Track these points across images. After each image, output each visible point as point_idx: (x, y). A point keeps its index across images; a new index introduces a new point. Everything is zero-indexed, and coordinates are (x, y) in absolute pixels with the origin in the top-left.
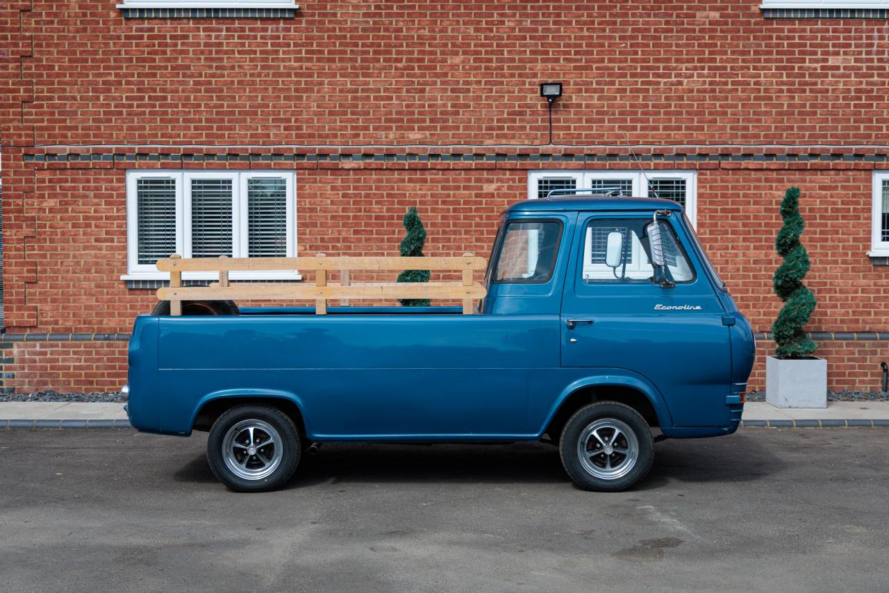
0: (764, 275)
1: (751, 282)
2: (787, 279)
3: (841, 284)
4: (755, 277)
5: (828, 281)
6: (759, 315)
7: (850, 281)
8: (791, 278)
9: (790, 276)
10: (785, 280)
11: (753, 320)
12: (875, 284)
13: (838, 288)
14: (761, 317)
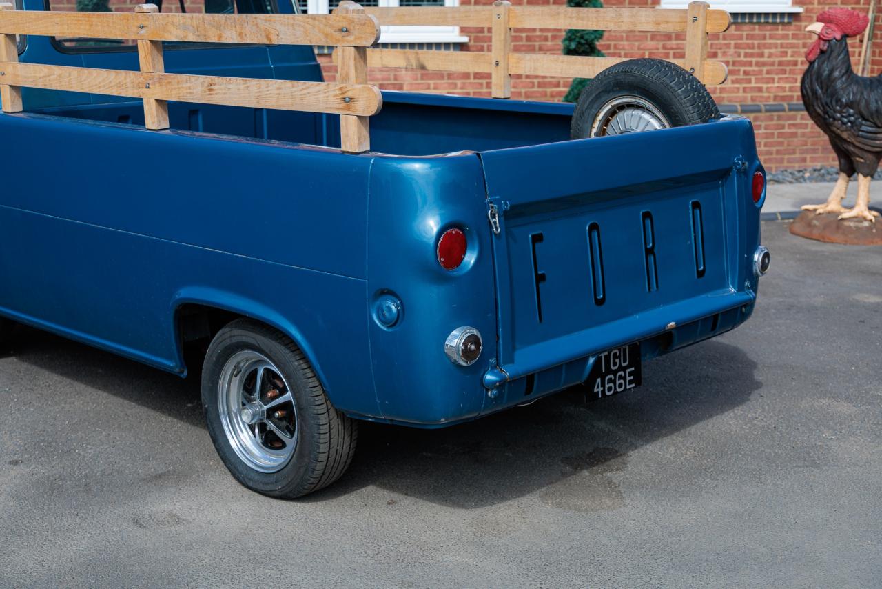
0: (539, 37)
1: (523, 45)
2: (582, 41)
3: (626, 47)
4: (528, 39)
5: (612, 43)
6: (533, 87)
7: (637, 44)
8: (586, 40)
9: (586, 37)
10: (579, 43)
11: (526, 93)
12: (664, 47)
13: (622, 53)
14: (536, 89)
